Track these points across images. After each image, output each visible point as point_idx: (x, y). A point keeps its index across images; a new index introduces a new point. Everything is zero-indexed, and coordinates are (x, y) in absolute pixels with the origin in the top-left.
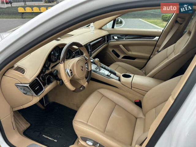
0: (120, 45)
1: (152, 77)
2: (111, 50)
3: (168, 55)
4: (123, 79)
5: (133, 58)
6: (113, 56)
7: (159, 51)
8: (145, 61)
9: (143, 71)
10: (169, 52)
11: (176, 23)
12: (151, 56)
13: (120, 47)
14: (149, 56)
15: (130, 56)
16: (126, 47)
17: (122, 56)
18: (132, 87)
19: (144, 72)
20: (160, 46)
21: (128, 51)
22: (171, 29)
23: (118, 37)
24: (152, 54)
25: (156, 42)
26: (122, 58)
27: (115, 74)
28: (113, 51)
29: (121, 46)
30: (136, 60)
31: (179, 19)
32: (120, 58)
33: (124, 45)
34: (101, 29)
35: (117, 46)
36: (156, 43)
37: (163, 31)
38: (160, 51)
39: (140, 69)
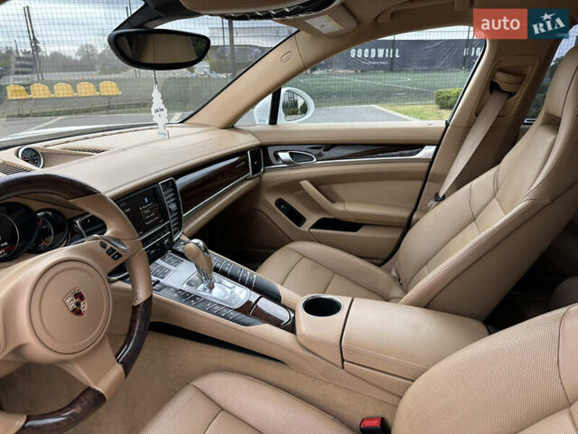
0: (302, 183)
1: (427, 307)
2: (271, 200)
3: (476, 210)
4: (306, 322)
5: (352, 226)
6: (281, 219)
7: (441, 195)
8: (396, 235)
9: (390, 272)
10: (478, 200)
11: (491, 91)
12: (415, 217)
13: (301, 188)
14: (406, 214)
15: (340, 217)
16: (323, 187)
17: (312, 219)
18: (343, 360)
19: (394, 273)
20: (441, 179)
21: (333, 202)
22: (477, 115)
23: (291, 154)
24: (417, 207)
25: (427, 164)
26: (314, 226)
27: (276, 298)
28: (280, 203)
29: (306, 184)
30: (361, 233)
31: (501, 78)
32: (306, 227)
33: (317, 182)
34: (230, 126)
35: (294, 186)
36: (426, 169)
37: (447, 125)
38: (444, 197)
39: (379, 265)
